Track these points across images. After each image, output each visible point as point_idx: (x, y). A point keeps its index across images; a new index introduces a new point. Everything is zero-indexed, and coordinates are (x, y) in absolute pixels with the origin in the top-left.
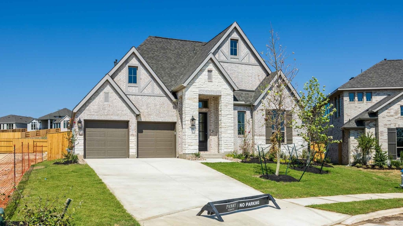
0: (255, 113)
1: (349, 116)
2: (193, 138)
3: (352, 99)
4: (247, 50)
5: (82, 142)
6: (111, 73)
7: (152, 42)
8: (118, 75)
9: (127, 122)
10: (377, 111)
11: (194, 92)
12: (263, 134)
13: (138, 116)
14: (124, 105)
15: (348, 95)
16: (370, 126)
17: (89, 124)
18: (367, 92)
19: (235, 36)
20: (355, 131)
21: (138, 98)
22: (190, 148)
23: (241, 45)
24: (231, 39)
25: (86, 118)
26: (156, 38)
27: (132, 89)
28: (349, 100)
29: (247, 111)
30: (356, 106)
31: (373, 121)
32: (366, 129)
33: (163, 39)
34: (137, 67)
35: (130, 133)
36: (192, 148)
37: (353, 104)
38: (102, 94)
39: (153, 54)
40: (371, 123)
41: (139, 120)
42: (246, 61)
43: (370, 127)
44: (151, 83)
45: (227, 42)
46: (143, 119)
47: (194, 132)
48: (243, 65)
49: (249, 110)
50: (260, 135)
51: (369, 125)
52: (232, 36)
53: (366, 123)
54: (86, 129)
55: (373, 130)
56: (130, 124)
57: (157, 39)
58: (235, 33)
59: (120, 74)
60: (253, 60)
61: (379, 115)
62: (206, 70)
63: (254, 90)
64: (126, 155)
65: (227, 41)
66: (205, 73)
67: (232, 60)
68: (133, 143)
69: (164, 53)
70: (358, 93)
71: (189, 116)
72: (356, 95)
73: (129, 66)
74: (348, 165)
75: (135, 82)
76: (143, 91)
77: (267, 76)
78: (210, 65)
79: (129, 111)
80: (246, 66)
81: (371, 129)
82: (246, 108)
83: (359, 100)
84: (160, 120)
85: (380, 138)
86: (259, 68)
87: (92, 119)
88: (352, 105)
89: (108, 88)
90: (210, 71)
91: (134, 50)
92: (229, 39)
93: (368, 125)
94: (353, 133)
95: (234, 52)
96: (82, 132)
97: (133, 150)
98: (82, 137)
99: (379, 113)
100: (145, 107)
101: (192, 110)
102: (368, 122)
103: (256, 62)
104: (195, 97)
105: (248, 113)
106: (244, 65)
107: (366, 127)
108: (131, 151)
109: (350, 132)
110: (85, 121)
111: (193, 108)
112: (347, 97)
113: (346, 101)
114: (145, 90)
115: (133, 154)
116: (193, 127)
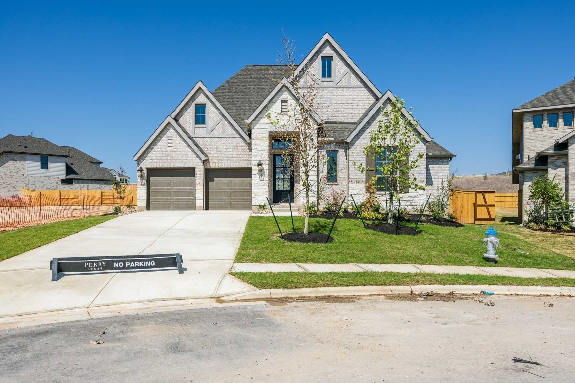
0: (350, 151)
1: (532, 150)
2: (261, 187)
3: (538, 125)
4: (345, 69)
5: (144, 192)
6: (174, 115)
7: (247, 73)
8: (184, 116)
9: (194, 169)
10: (567, 140)
11: (263, 130)
12: (362, 179)
13: (205, 161)
14: (189, 149)
15: (531, 118)
16: (557, 164)
17: (152, 172)
18: (564, 111)
19: (328, 51)
20: (533, 173)
21: (207, 141)
22: (257, 199)
23: (337, 64)
24: (322, 57)
25: (148, 166)
26: (254, 67)
27: (199, 132)
28: (532, 126)
29: (339, 150)
30: (544, 135)
31: (562, 158)
32: (549, 169)
33: (263, 68)
34: (206, 104)
35: (197, 182)
36: (261, 198)
37: (540, 132)
38: (164, 139)
39: (243, 86)
40: (557, 161)
41: (208, 166)
42: (344, 83)
43: (557, 167)
44: (222, 121)
45: (317, 60)
46: (212, 165)
47: (262, 178)
48: (339, 89)
49: (342, 149)
50: (357, 182)
51: (555, 163)
52: (324, 52)
53: (549, 160)
54: (151, 178)
55: (561, 171)
56: (197, 171)
57: (254, 69)
58: (328, 47)
59: (185, 114)
60: (355, 81)
61: (569, 148)
62: (279, 101)
63: (356, 121)
64: (192, 207)
65: (315, 60)
66: (278, 104)
67: (323, 83)
68: (200, 193)
69: (258, 84)
70: (563, 113)
71: (256, 159)
72: (545, 116)
73: (196, 104)
74: (521, 225)
75: (204, 122)
76: (213, 132)
77: (377, 100)
78: (284, 93)
79: (195, 156)
80: (344, 89)
81: (558, 169)
82: (338, 146)
83: (550, 126)
84: (233, 166)
85: (571, 183)
86: (365, 91)
87: (155, 166)
88: (538, 133)
89: (171, 132)
90: (284, 101)
91: (200, 84)
92: (319, 57)
93: (553, 162)
94: (530, 177)
95: (326, 72)
96: (144, 181)
97: (200, 201)
98: (145, 187)
99: (569, 144)
100: (215, 150)
101: (261, 152)
102: (553, 158)
103: (360, 84)
104: (264, 135)
105: (341, 152)
106: (341, 89)
107: (549, 166)
108: (197, 202)
109: (525, 174)
110: (148, 169)
111: (261, 149)
112: (529, 121)
113: (528, 128)
114: (215, 131)
115: (200, 205)
116: (261, 173)
